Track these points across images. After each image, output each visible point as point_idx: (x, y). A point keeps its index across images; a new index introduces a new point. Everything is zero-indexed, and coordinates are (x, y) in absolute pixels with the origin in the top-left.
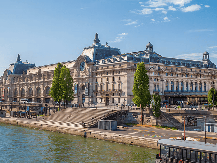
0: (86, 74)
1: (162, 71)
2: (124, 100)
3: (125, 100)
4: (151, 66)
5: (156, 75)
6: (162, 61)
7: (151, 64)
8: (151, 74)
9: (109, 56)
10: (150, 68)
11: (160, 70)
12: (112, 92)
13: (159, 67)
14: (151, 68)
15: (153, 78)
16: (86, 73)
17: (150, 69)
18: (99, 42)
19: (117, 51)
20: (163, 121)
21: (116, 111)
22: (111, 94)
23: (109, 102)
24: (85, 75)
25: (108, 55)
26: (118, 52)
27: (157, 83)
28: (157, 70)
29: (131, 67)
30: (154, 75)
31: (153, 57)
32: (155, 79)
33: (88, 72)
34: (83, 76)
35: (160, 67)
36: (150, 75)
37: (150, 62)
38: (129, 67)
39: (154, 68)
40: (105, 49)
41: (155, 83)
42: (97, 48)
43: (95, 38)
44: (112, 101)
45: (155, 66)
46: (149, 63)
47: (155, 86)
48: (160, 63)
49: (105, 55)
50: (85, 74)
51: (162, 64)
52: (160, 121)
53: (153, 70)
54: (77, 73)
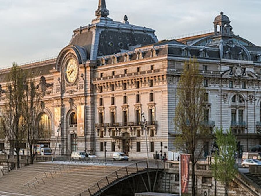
0: (79, 88)
1: (250, 78)
2: (161, 146)
3: (164, 145)
4: (224, 68)
5: (239, 88)
6: (252, 55)
7: (226, 64)
8: (225, 86)
9: (130, 45)
10: (221, 73)
11: (247, 76)
12: (135, 128)
13: (245, 69)
14: (225, 72)
15: (229, 94)
16: (78, 85)
17: (223, 74)
18: (108, 16)
19: (149, 34)
20: (241, 193)
21: (135, 171)
22: (133, 132)
23: (130, 149)
24: (76, 91)
25: (128, 45)
26: (150, 37)
27: (240, 107)
28: (239, 76)
29: (178, 70)
30: (232, 88)
31: (230, 47)
32: (235, 96)
33: (83, 83)
34: (72, 92)
35: (247, 69)
36: (222, 89)
37: (223, 58)
38: (172, 71)
39: (232, 71)
40: (120, 32)
41: (236, 107)
42: (103, 30)
43: (99, 7)
44: (135, 148)
45: (235, 66)
46: (220, 60)
47: (234, 114)
48: (247, 60)
49: (121, 45)
50: (77, 89)
51: (251, 62)
52: (233, 192)
53: (228, 76)
54: (60, 87)
